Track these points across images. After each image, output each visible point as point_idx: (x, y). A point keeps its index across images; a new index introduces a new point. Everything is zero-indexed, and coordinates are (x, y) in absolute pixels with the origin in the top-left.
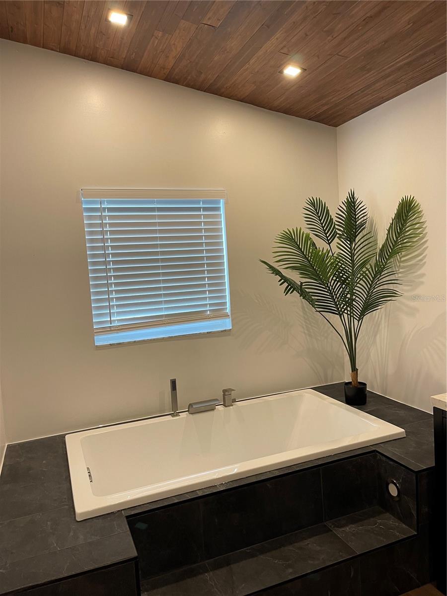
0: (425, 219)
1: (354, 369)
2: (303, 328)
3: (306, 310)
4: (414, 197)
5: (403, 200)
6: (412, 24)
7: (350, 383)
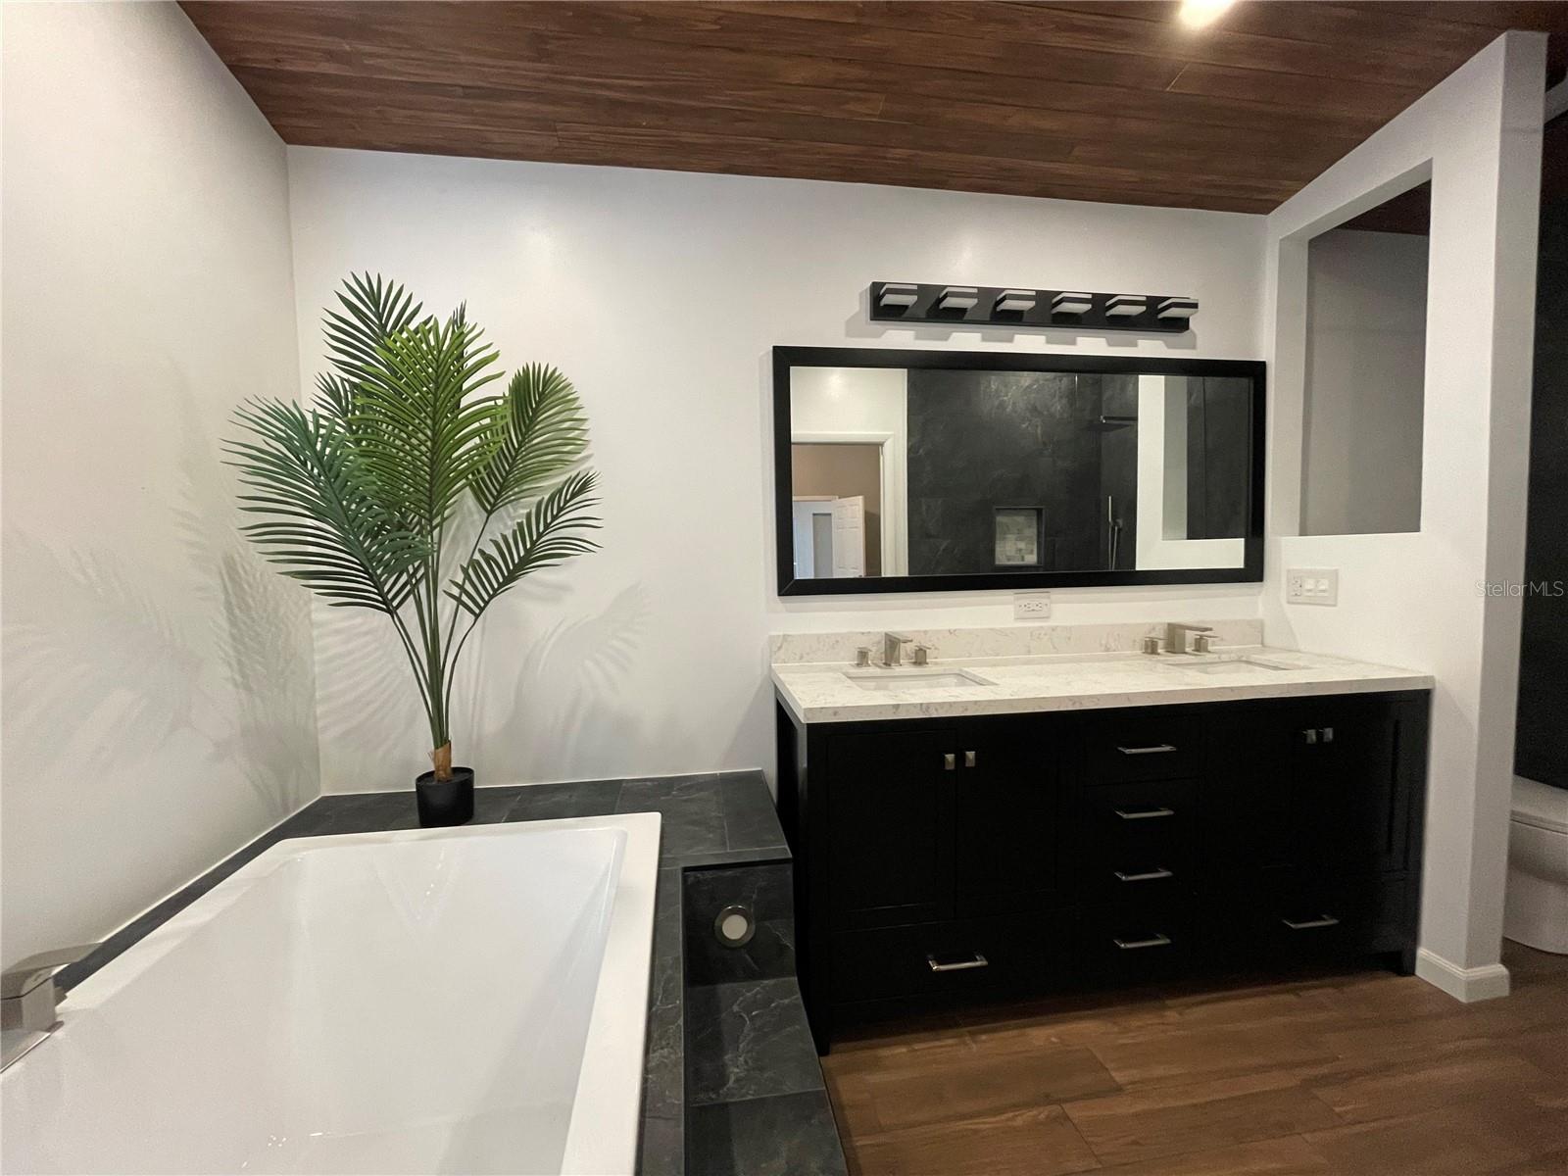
0: (584, 415)
1: (441, 739)
2: (230, 665)
3: (237, 611)
4: (556, 369)
5: (526, 371)
6: (718, 27)
7: (430, 775)
